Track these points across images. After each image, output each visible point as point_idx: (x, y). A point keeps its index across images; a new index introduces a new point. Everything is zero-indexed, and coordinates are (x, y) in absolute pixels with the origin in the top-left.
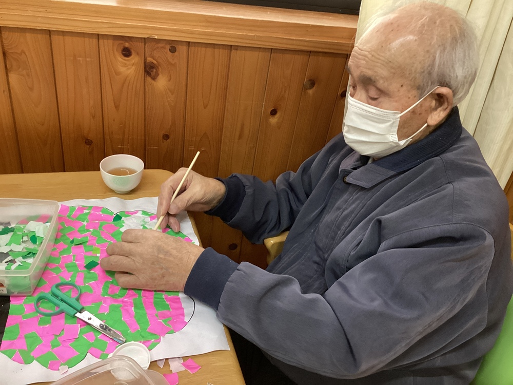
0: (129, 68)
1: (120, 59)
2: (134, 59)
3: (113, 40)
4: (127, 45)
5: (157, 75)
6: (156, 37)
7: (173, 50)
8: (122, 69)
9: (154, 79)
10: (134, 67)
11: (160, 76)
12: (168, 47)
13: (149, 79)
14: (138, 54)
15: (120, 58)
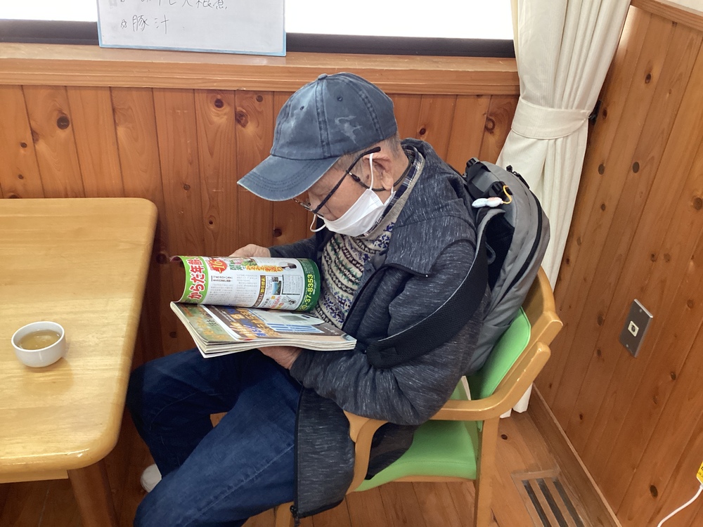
0: (221, 118)
1: (214, 110)
2: (226, 109)
3: (207, 93)
4: (219, 97)
5: (246, 122)
6: (245, 89)
7: (260, 99)
8: (215, 119)
9: (244, 126)
10: (226, 117)
11: (249, 123)
12: (255, 97)
13: (239, 126)
14: (229, 104)
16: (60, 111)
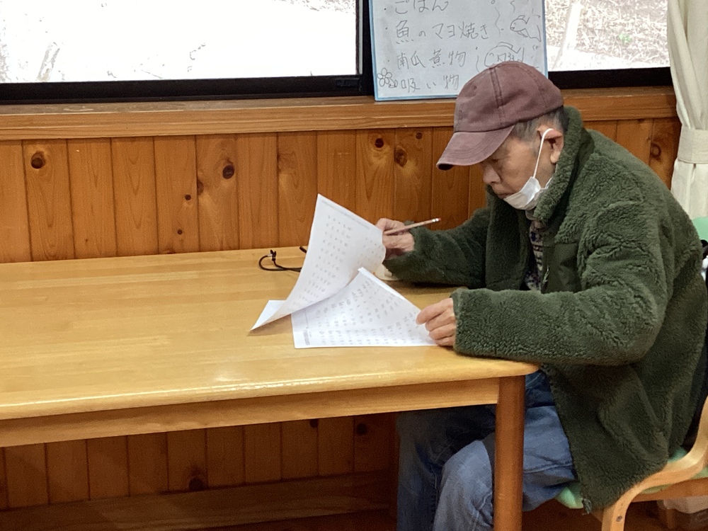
0: (380, 159)
2: (386, 148)
3: (369, 133)
4: (380, 136)
5: (405, 161)
6: (406, 126)
7: (419, 136)
8: (374, 160)
9: (402, 165)
10: (385, 157)
11: (408, 161)
12: (415, 134)
13: (398, 166)
14: (389, 144)
15: (374, 150)
16: (228, 160)
